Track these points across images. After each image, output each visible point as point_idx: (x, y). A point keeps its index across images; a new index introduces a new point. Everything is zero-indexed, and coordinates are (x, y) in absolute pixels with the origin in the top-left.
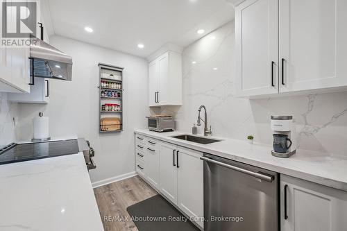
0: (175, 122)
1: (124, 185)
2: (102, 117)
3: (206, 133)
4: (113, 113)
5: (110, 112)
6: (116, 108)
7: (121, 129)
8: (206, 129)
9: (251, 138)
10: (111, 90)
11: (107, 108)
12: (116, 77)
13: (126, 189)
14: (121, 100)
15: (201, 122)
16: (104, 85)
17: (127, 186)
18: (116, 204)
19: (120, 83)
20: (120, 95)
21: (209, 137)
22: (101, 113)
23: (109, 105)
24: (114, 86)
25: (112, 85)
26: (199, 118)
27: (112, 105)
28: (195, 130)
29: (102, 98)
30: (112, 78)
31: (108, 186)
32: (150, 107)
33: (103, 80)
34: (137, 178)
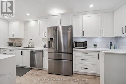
0: (21, 44)
3: (32, 46)
8: (32, 45)
9: (42, 46)
15: (31, 43)
21: (33, 47)
26: (30, 42)
28: (29, 46)
32: (9, 39)
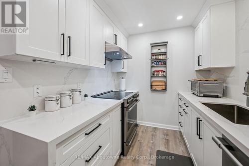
1: (166, 133)
2: (153, 79)
4: (160, 77)
5: (158, 76)
6: (162, 74)
7: (166, 89)
10: (159, 60)
11: (155, 74)
12: (163, 50)
13: (166, 136)
14: (166, 67)
16: (154, 58)
17: (167, 135)
18: (153, 143)
19: (165, 54)
20: (165, 63)
22: (151, 77)
23: (157, 71)
24: (161, 57)
25: (160, 56)
27: (159, 71)
29: (152, 67)
30: (159, 51)
31: (155, 128)
32: (196, 71)
33: (153, 55)
34: (179, 133)
